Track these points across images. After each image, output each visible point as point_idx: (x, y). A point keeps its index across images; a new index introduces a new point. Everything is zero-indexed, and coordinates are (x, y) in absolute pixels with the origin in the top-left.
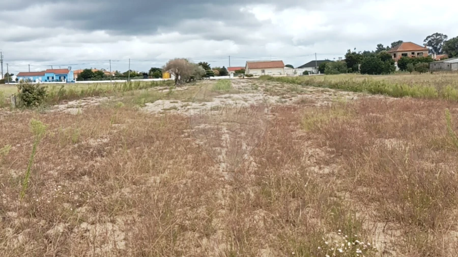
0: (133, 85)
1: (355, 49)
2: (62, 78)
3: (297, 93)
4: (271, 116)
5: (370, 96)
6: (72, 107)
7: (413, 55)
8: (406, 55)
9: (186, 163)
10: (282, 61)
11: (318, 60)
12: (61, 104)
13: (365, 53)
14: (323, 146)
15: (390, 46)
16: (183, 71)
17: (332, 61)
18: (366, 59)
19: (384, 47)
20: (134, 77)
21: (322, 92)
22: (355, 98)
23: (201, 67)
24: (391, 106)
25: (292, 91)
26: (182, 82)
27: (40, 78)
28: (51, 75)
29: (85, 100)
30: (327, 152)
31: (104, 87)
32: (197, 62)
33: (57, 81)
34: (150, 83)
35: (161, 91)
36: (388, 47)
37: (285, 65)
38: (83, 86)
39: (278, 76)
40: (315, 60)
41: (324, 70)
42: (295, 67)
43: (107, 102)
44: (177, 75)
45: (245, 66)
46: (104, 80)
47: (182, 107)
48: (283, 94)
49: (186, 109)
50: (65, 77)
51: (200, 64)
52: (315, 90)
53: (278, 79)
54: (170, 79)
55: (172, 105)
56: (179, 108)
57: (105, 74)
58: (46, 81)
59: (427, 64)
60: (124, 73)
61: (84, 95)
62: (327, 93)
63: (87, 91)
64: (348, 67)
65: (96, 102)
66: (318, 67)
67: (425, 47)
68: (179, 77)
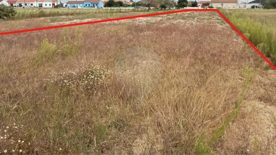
2: (95, 5)
27: (81, 5)
28: (88, 3)
33: (92, 7)
39: (232, 8)
46: (122, 7)
50: (97, 5)
58: (84, 7)
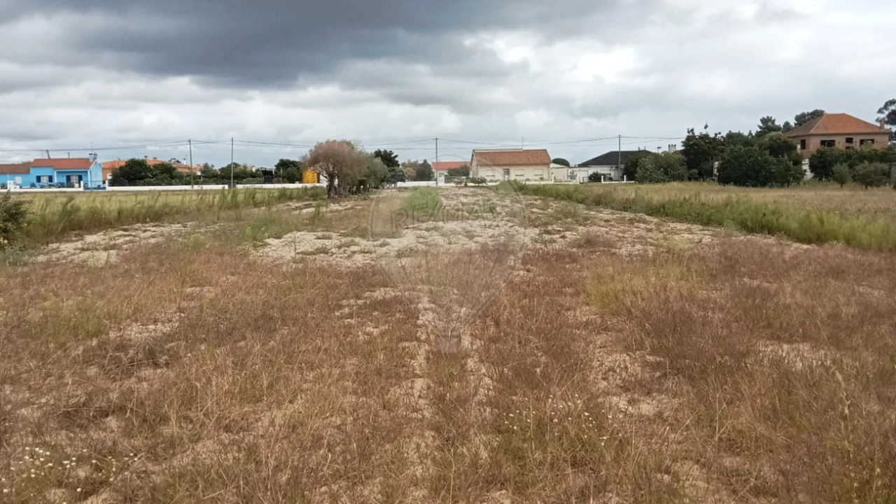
0: (241, 197)
1: (706, 127)
2: (74, 179)
3: (577, 222)
4: (522, 273)
5: (742, 238)
6: (94, 247)
7: (848, 145)
8: (831, 143)
9: (342, 376)
10: (545, 151)
11: (622, 150)
12: (68, 241)
13: (730, 135)
14: (637, 349)
15: (793, 122)
16: (344, 169)
17: (654, 154)
18: (731, 150)
19: (777, 123)
20: (245, 178)
21: (631, 221)
22: (707, 239)
23: (378, 160)
24: (795, 263)
25: (566, 217)
26: (342, 191)
27: (19, 179)
28: (45, 172)
29: (125, 230)
30: (645, 364)
31: (175, 201)
32: (371, 150)
33: (62, 185)
34: (276, 194)
35: (297, 212)
36: (787, 124)
37: (552, 158)
38: (123, 199)
39: (537, 183)
40: (616, 149)
41: (635, 172)
42: (572, 164)
43: (180, 236)
44: (331, 177)
45: (470, 160)
46: (177, 184)
47: (340, 247)
48: (546, 224)
49: (349, 253)
50: (80, 178)
51: (378, 154)
52: (615, 216)
53: (538, 191)
54: (318, 185)
55: (319, 243)
56: (333, 250)
57: (180, 170)
58: (33, 186)
59: (885, 166)
60: (222, 170)
61: (124, 219)
62: (642, 225)
63: (132, 210)
64: (690, 168)
65: (153, 237)
66: (623, 166)
67: (882, 127)
68: (336, 182)
